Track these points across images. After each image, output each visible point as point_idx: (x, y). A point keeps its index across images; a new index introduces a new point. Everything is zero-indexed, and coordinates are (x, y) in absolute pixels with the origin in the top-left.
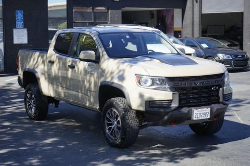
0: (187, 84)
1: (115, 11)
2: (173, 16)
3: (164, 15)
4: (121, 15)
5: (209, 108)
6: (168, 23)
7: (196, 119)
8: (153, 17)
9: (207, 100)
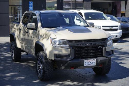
0: (80, 44)
1: (87, 2)
2: (121, 5)
3: (116, 4)
4: (90, 4)
5: (95, 60)
6: (118, 9)
7: (86, 66)
8: (110, 6)
9: (94, 54)
